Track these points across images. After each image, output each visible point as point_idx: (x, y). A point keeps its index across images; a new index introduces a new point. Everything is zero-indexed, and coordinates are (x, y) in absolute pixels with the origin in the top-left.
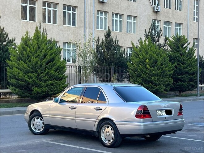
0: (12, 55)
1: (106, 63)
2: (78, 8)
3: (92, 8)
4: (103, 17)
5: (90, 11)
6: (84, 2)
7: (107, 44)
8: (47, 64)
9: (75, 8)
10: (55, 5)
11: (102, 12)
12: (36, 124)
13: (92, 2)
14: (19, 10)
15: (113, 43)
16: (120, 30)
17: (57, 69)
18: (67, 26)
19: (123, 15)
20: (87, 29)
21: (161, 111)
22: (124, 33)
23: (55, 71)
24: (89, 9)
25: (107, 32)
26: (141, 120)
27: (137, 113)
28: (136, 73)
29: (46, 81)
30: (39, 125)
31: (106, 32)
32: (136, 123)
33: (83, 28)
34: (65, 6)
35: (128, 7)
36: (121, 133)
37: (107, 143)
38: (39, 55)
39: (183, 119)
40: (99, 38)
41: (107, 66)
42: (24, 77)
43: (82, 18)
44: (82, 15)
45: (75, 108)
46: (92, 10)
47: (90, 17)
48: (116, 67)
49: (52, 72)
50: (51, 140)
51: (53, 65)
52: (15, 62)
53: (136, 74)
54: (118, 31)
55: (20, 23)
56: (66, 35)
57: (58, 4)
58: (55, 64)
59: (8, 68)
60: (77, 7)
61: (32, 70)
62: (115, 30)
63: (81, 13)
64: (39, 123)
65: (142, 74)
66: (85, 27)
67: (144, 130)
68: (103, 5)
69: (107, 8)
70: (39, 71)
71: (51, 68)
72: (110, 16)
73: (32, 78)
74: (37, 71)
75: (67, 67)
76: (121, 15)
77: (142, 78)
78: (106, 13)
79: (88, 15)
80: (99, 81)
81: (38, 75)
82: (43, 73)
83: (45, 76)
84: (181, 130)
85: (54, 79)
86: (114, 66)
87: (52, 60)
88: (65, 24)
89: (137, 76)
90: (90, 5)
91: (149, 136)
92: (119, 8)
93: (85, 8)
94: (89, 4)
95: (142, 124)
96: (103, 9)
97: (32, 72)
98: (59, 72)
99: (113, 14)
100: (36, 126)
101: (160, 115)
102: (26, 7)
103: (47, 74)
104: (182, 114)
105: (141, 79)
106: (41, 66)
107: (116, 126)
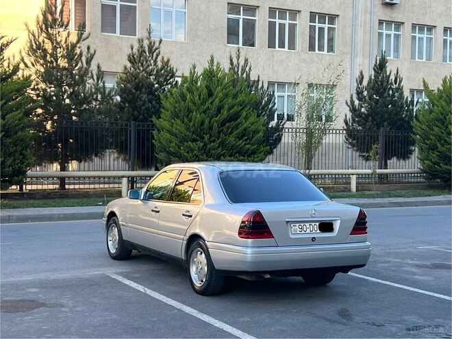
0: (164, 108)
1: (373, 123)
2: (340, 17)
3: (368, 16)
4: (393, 32)
5: (365, 22)
6: (351, 5)
7: (376, 86)
8: (223, 124)
9: (332, 18)
10: (294, 13)
11: (389, 23)
13: (369, 4)
14: (223, 25)
15: (391, 84)
16: (429, 59)
17: (244, 135)
18: (317, 54)
19: (435, 27)
20: (357, 57)
21: (302, 224)
22: (437, 63)
23: (238, 137)
24: (362, 18)
25: (378, 62)
26: (247, 242)
27: (241, 227)
28: (427, 142)
29: (220, 156)
31: (376, 62)
32: (239, 248)
33: (348, 56)
34: (313, 16)
35: (446, 11)
36: (217, 266)
37: (198, 284)
38: (208, 108)
39: (368, 243)
40: (361, 73)
41: (375, 129)
42: (180, 148)
43: (348, 38)
44: (348, 31)
46: (368, 20)
47: (365, 33)
48: (393, 130)
49: (231, 139)
50: (124, 270)
51: (236, 127)
52: (168, 121)
53: (427, 144)
54: (424, 60)
55: (225, 51)
56: (315, 70)
57: (299, 11)
58: (239, 124)
59: (155, 133)
60: (338, 16)
61: (194, 136)
62: (418, 59)
63: (345, 27)
65: (439, 145)
66: (353, 54)
67: (253, 263)
68: (392, 9)
69: (400, 16)
70: (207, 137)
71: (231, 133)
72: (406, 30)
73: (192, 150)
74: (204, 138)
75: (287, 130)
76: (431, 28)
77: (439, 152)
78: (399, 25)
79: (360, 30)
80: (360, 158)
81: (205, 145)
82: (214, 141)
83: (218, 147)
84: (364, 265)
85: (236, 154)
86: (388, 129)
87: (233, 118)
88: (312, 48)
89: (429, 149)
90: (365, 12)
91: (268, 276)
92: (426, 14)
93: (355, 17)
94: (362, 10)
95: (249, 251)
96: (391, 17)
97: (194, 140)
98: (246, 140)
99: (414, 26)
101: (299, 232)
102: (238, 21)
103: (222, 144)
104: (366, 233)
105: (438, 156)
106: (211, 128)
107: (208, 251)
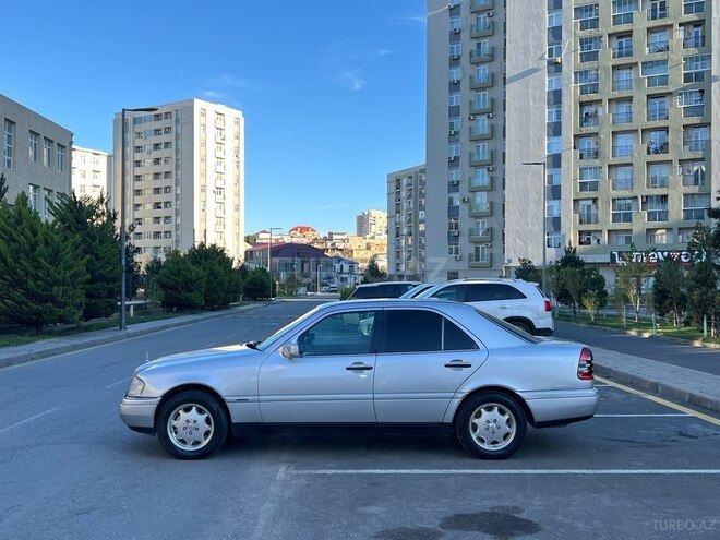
12: (185, 428)
30: (197, 429)
45: (371, 368)
64: (195, 422)
100: (183, 434)
107: (524, 403)
